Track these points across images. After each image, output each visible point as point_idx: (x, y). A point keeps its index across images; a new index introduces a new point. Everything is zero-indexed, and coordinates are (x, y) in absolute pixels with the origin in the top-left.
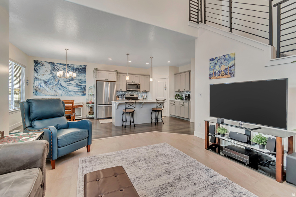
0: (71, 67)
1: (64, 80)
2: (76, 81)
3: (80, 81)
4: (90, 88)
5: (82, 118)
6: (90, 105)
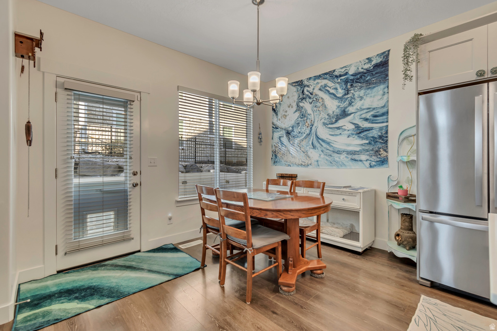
0: (340, 76)
1: (323, 120)
2: (354, 118)
3: (368, 116)
4: (402, 137)
5: (360, 250)
6: (400, 205)
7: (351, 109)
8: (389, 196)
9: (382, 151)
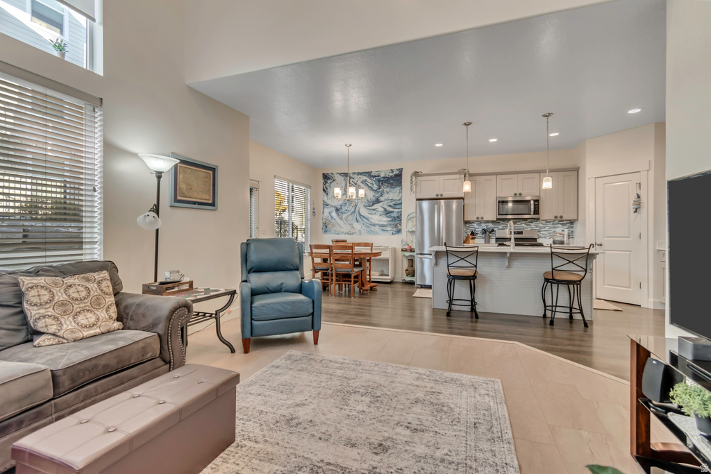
0: (375, 176)
1: (364, 204)
2: (384, 204)
3: (392, 204)
4: (409, 217)
5: (389, 281)
6: (408, 254)
7: (381, 199)
8: (402, 250)
9: (399, 225)
